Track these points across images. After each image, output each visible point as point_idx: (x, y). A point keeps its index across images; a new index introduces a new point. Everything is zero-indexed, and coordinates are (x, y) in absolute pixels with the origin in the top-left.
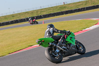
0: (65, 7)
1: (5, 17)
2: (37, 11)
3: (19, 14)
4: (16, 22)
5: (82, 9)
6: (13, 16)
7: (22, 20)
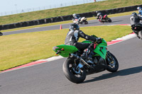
0: (96, 6)
1: (10, 17)
2: (56, 10)
3: (31, 13)
4: (25, 24)
5: (119, 9)
6: (21, 16)
7: (32, 22)
